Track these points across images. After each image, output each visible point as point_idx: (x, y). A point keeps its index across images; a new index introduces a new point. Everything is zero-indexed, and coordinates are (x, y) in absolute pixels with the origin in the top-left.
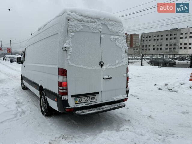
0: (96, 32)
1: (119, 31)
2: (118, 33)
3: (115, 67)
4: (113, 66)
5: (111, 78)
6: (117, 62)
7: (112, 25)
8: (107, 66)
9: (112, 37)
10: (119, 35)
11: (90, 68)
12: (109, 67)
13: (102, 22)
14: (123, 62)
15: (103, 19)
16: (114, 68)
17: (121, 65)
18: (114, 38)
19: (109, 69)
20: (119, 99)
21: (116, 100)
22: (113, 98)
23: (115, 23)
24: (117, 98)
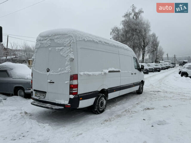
0: (46, 46)
1: (65, 42)
2: (63, 44)
3: (57, 73)
4: (56, 72)
5: (54, 83)
6: (59, 69)
7: (57, 38)
8: (51, 72)
9: (57, 48)
10: (64, 45)
11: (41, 73)
12: (53, 73)
13: (50, 38)
14: (65, 69)
15: (50, 36)
16: (56, 75)
17: (63, 72)
18: (59, 49)
19: (52, 74)
20: (59, 103)
21: (57, 103)
22: (55, 100)
23: (60, 36)
24: (59, 101)
